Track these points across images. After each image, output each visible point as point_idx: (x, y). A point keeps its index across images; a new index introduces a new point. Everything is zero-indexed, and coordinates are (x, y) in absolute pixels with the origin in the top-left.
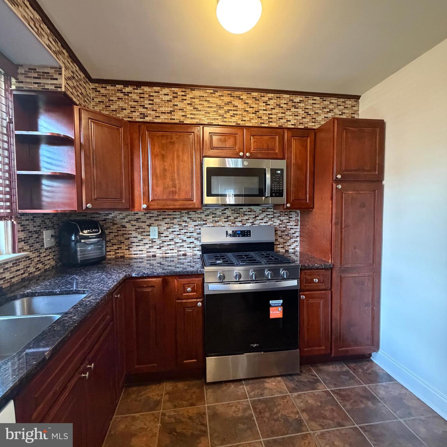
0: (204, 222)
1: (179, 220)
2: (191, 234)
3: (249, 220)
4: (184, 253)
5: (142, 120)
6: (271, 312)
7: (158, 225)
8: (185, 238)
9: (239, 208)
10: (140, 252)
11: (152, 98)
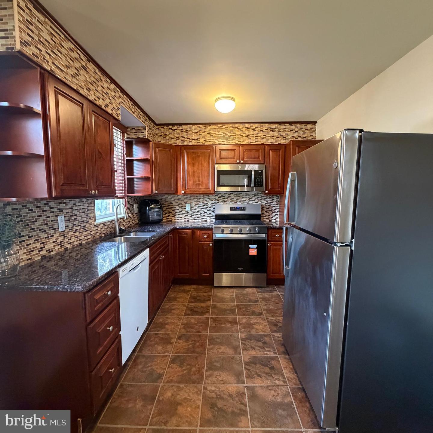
0: (218, 202)
1: (203, 200)
2: (210, 209)
3: (245, 200)
4: (205, 219)
5: (182, 144)
6: (250, 252)
7: (190, 203)
8: (206, 211)
9: (240, 193)
10: (181, 218)
11: (187, 132)
